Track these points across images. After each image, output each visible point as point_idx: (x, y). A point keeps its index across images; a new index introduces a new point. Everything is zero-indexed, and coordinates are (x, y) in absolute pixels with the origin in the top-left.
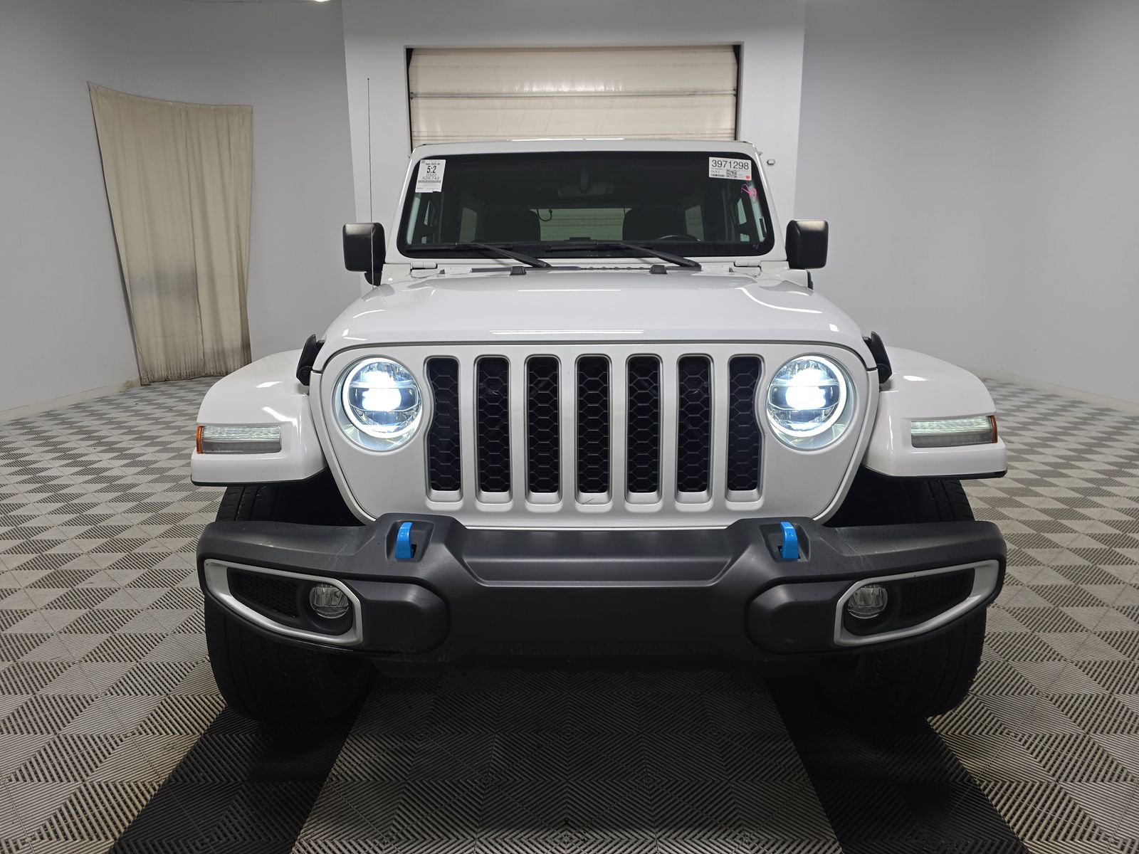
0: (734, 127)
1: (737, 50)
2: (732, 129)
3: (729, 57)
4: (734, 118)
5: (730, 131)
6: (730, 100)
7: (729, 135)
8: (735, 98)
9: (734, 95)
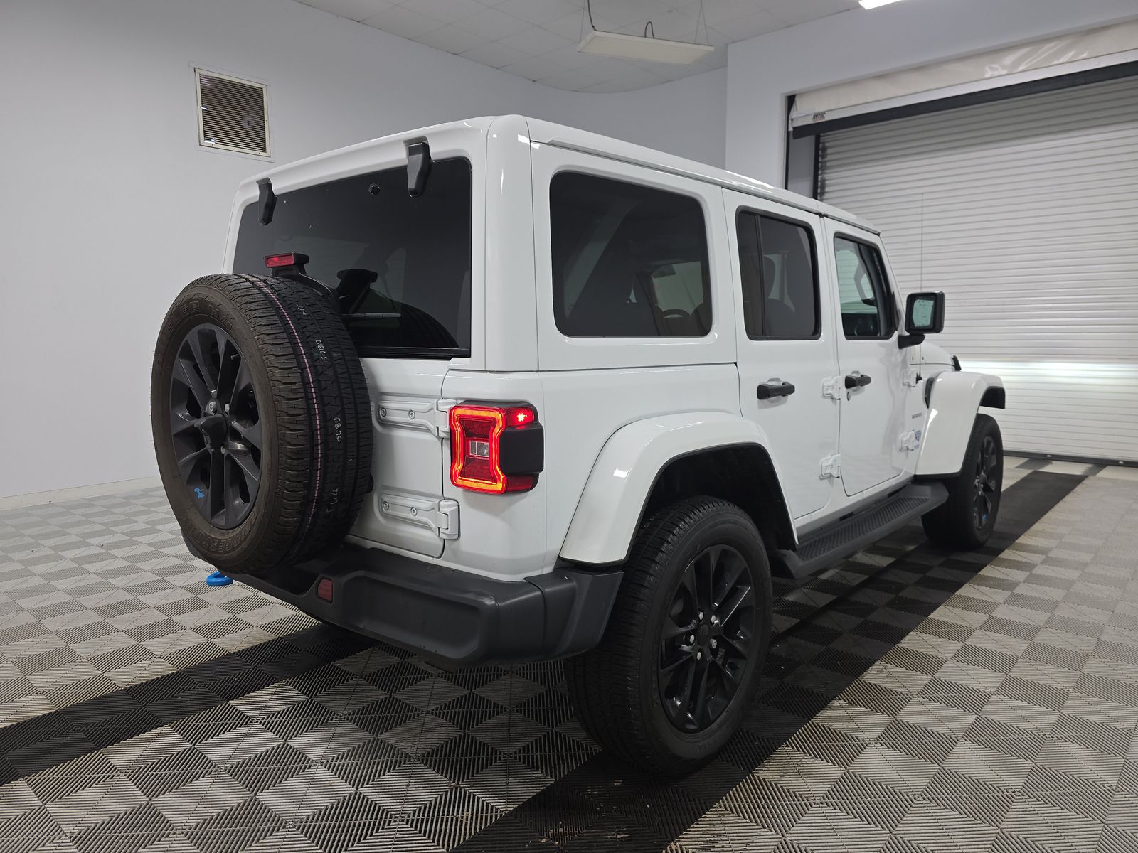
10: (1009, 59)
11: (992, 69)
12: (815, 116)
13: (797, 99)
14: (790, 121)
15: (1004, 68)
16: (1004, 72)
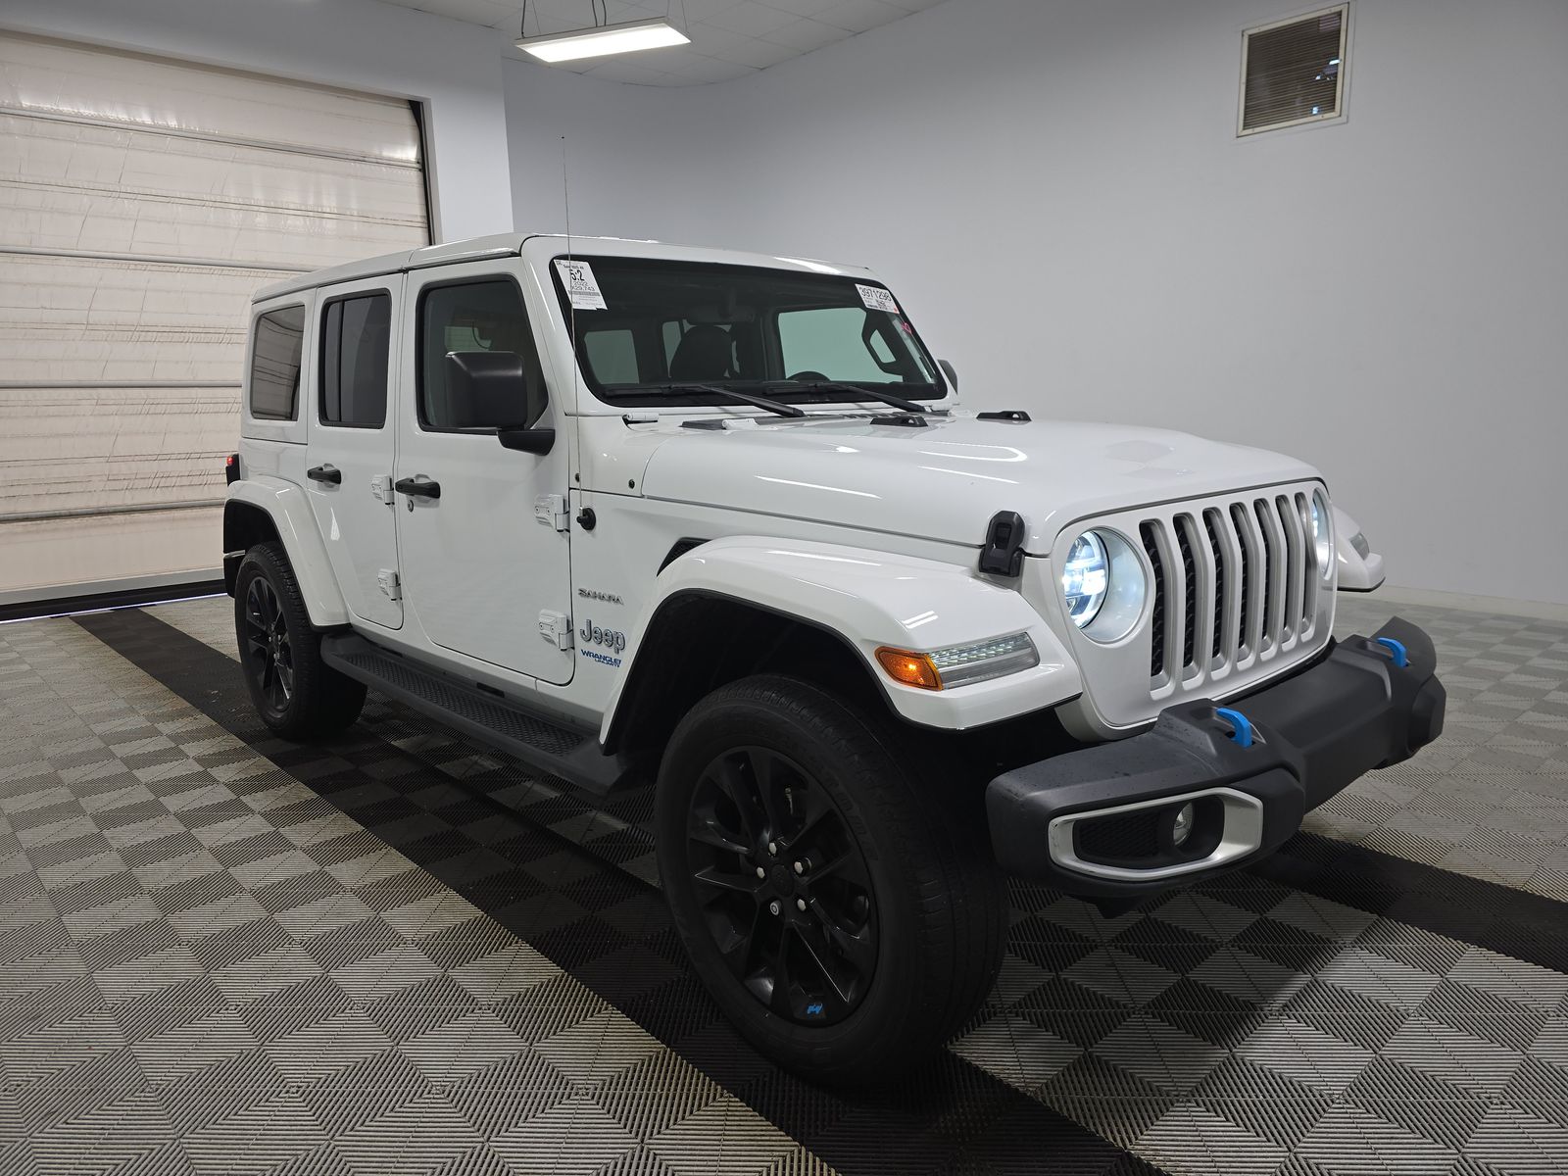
0: (425, 214)
1: (416, 108)
2: (421, 216)
3: (406, 116)
4: (424, 202)
5: (419, 219)
6: (414, 176)
7: (420, 225)
8: (420, 174)
9: (420, 170)
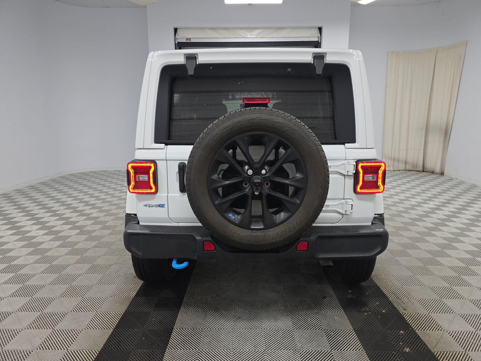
10: (256, 32)
11: (251, 35)
12: (187, 39)
13: (178, 30)
14: (176, 39)
15: (254, 35)
16: (255, 37)
